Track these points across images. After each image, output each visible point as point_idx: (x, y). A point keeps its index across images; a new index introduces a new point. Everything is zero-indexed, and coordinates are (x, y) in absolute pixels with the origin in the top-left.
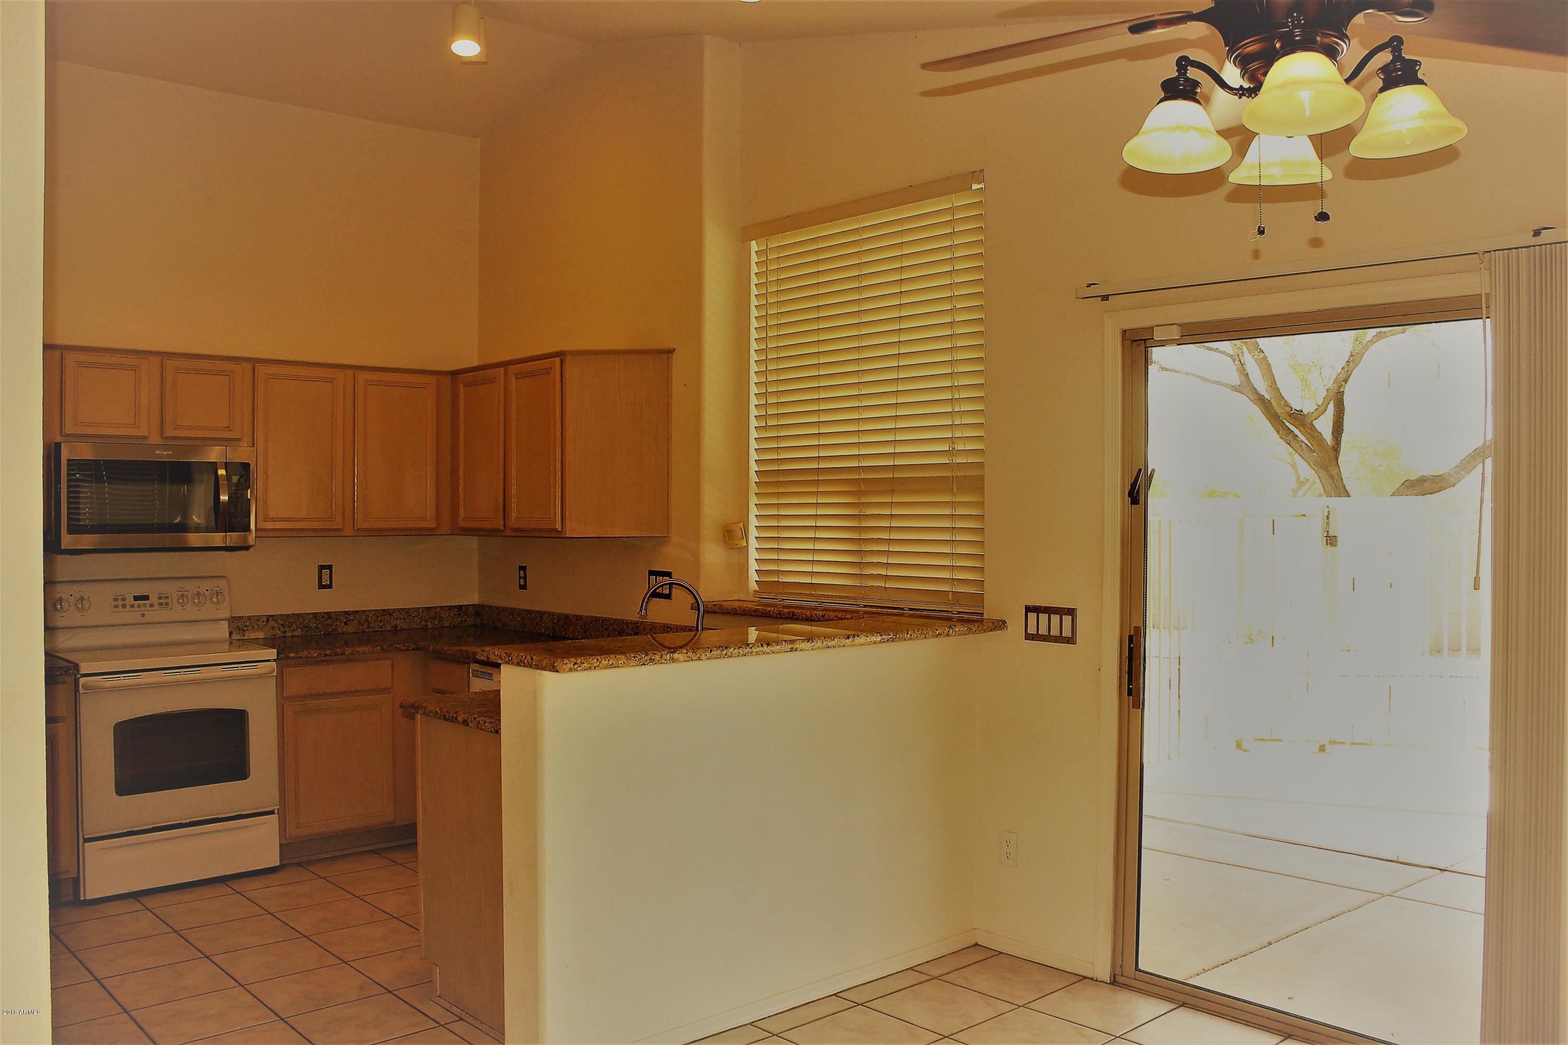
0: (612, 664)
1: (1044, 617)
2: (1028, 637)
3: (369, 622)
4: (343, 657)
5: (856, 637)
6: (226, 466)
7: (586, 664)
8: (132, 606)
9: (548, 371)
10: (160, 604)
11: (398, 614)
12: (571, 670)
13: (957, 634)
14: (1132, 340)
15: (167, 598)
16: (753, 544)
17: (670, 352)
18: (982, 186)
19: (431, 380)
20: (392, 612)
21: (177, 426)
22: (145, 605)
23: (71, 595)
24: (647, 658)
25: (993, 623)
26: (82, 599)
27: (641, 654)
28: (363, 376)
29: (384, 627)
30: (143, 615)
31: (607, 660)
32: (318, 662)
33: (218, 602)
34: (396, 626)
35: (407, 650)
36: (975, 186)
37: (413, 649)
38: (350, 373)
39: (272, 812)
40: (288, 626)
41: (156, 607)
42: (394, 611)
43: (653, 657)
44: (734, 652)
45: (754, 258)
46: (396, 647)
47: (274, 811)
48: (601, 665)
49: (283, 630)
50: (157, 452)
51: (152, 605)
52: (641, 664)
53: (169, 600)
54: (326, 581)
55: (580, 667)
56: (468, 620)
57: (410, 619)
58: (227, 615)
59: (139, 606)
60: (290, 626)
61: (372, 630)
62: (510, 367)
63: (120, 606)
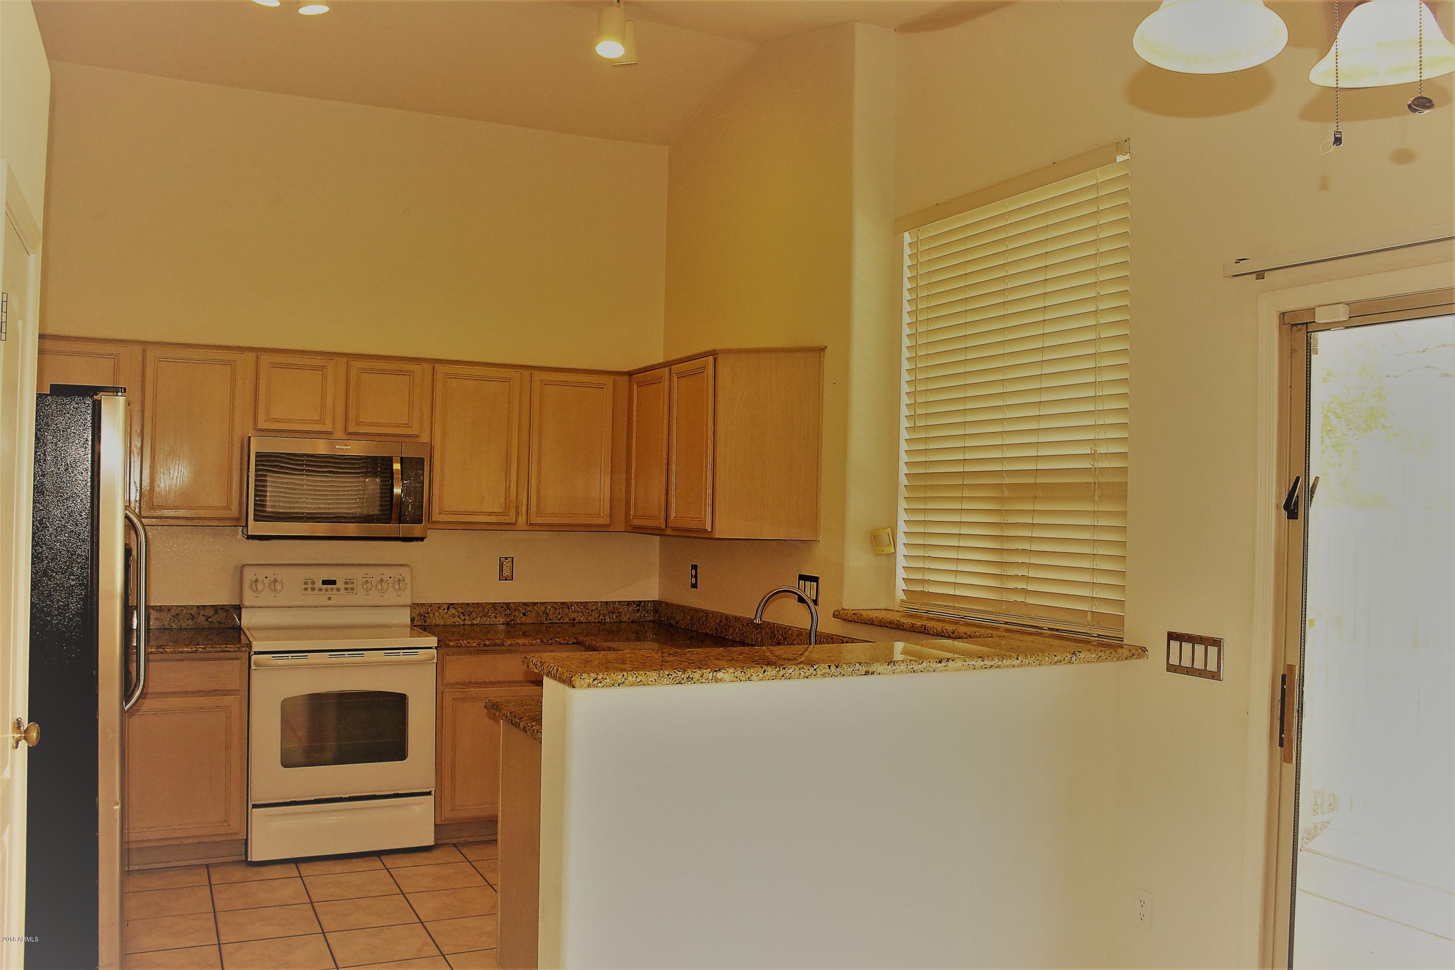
0: (641, 681)
1: (1187, 647)
2: (1171, 668)
3: (547, 614)
4: (503, 648)
5: (950, 661)
6: (402, 461)
7: (608, 681)
8: (320, 590)
9: (701, 371)
10: (346, 589)
11: (577, 607)
12: (589, 686)
13: (1082, 662)
14: (1292, 325)
15: (353, 583)
16: (901, 551)
17: (822, 349)
18: (1127, 157)
19: (609, 380)
20: (570, 605)
21: (360, 422)
22: (332, 589)
23: (266, 578)
24: (685, 676)
25: (1130, 650)
26: (275, 581)
27: (677, 672)
28: (538, 376)
29: (562, 619)
30: (329, 599)
31: (635, 676)
32: (479, 652)
33: (399, 589)
34: (574, 620)
35: (567, 644)
36: (1120, 158)
37: (573, 643)
38: (527, 373)
39: (429, 793)
40: (468, 615)
41: (342, 591)
42: (572, 604)
43: (691, 676)
44: (793, 673)
45: (907, 251)
46: (556, 641)
47: (431, 791)
48: (627, 682)
49: (463, 618)
50: (337, 447)
51: (338, 590)
52: (676, 682)
53: (354, 586)
54: (506, 572)
55: (600, 683)
56: (646, 616)
57: (589, 613)
58: (409, 602)
59: (327, 590)
60: (470, 614)
61: (551, 622)
62: (674, 366)
63: (309, 589)
